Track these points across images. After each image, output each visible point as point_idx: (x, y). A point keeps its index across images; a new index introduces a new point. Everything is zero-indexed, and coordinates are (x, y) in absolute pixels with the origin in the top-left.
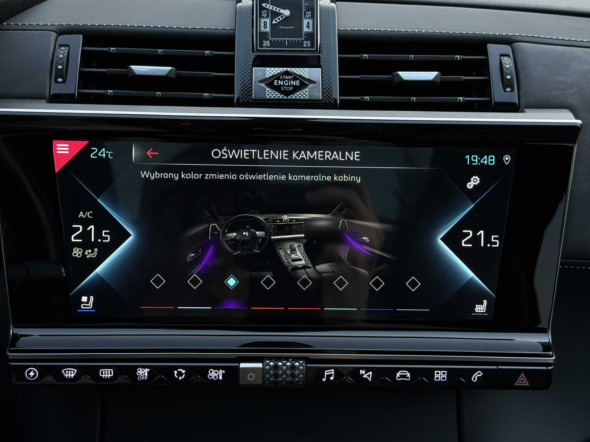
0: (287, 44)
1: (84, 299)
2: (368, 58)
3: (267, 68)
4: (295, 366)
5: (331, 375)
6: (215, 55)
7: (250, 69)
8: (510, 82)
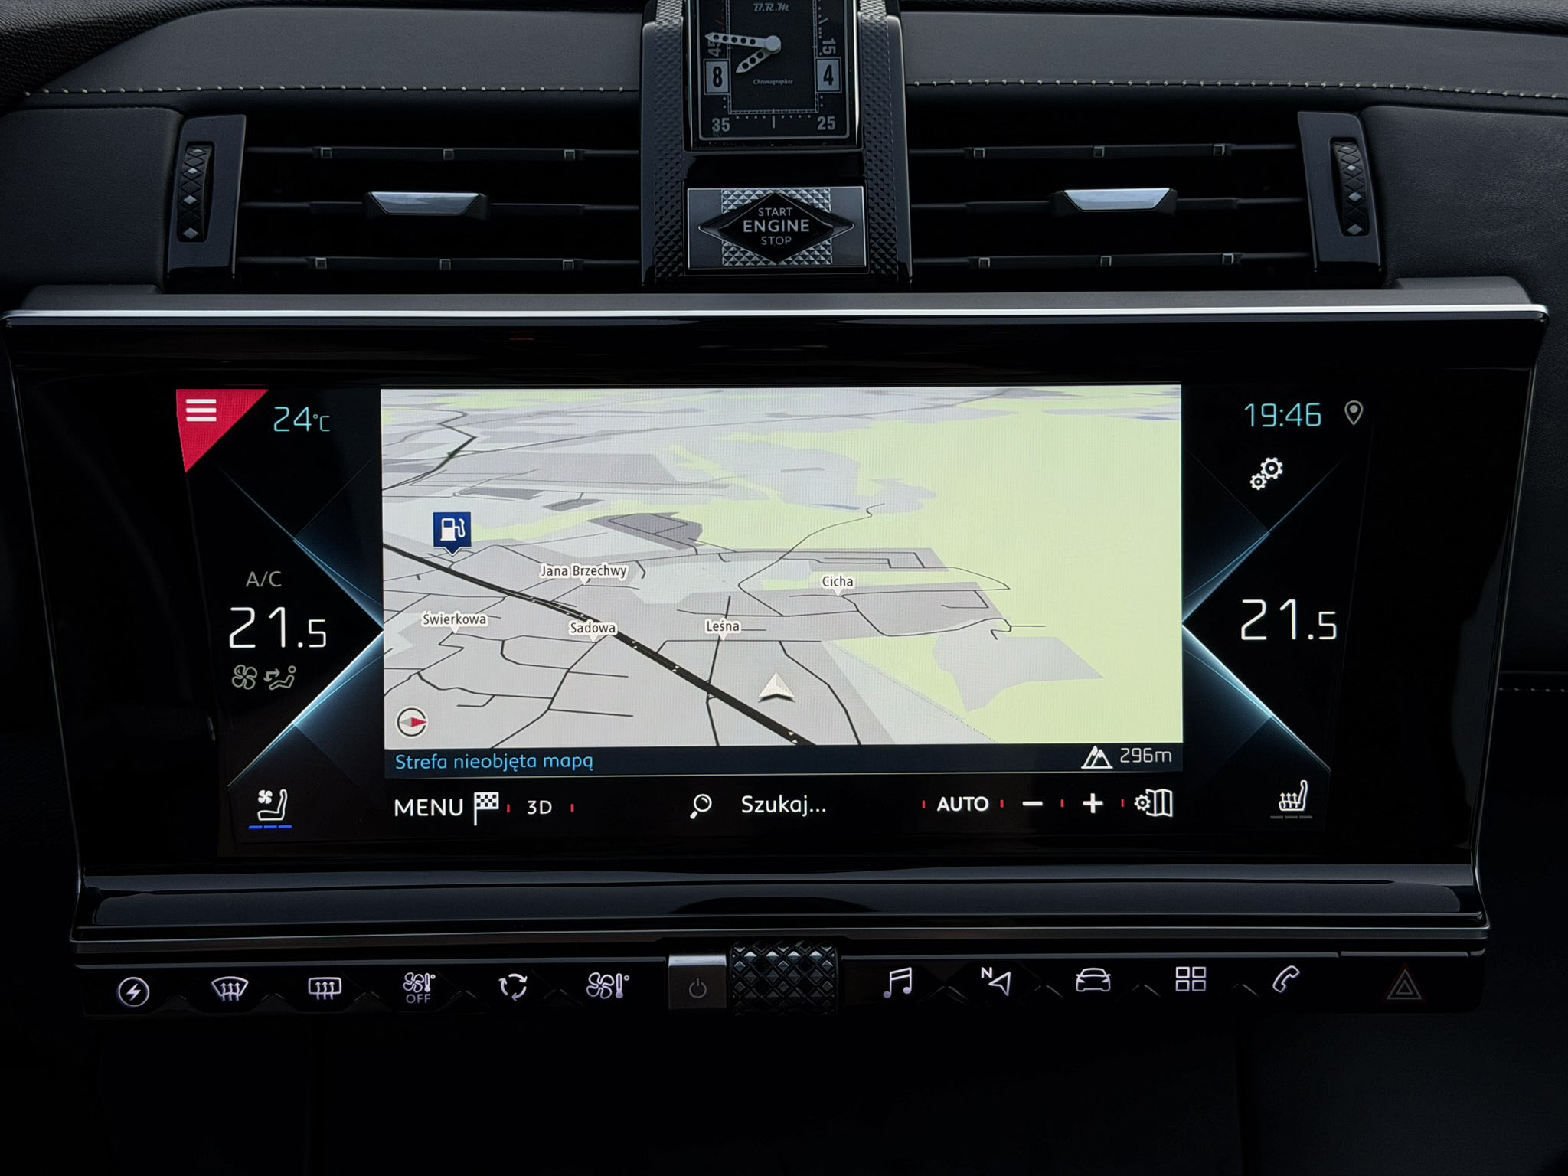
0: (774, 126)
1: (265, 797)
2: (986, 155)
3: (724, 189)
4: (809, 959)
5: (905, 982)
6: (588, 158)
7: (680, 193)
8: (1359, 209)
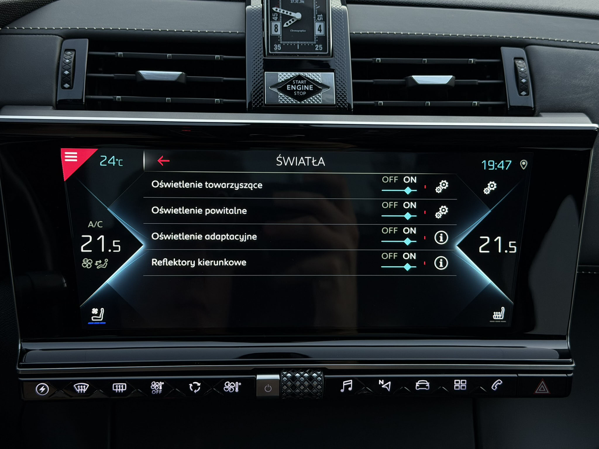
0: (298, 48)
1: (95, 311)
2: (381, 62)
3: (280, 73)
4: (312, 377)
5: (349, 386)
6: (225, 59)
7: (262, 74)
8: (525, 85)
